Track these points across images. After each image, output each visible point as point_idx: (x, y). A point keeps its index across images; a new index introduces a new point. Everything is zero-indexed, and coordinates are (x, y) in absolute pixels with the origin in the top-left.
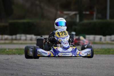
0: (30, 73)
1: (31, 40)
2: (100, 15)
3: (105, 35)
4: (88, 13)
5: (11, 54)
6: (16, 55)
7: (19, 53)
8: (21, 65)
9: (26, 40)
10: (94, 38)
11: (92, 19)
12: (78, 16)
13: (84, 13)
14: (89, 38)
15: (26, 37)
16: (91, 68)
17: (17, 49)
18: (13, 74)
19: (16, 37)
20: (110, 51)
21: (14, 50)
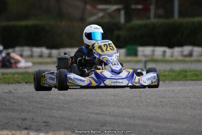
3: (171, 46)
4: (140, 7)
5: (12, 83)
7: (26, 81)
10: (153, 51)
12: (122, 13)
13: (133, 7)
14: (143, 51)
20: (186, 75)
21: (16, 76)
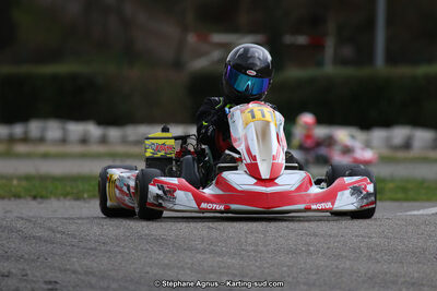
0: (74, 272)
1: (84, 141)
2: (348, 51)
4: (302, 40)
5: (2, 198)
6: (23, 201)
7: (33, 193)
8: (40, 238)
9: (64, 141)
11: (320, 64)
13: (288, 39)
15: (65, 131)
16: (310, 253)
17: (28, 178)
18: (9, 272)
19: (26, 133)
21: (15, 182)
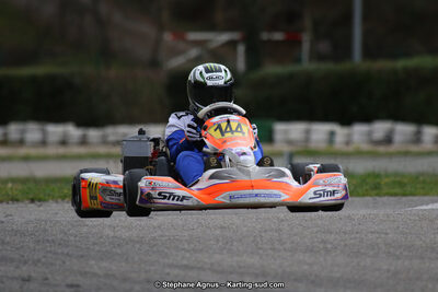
12: (241, 49)
18: (30, 276)
20: (379, 184)
